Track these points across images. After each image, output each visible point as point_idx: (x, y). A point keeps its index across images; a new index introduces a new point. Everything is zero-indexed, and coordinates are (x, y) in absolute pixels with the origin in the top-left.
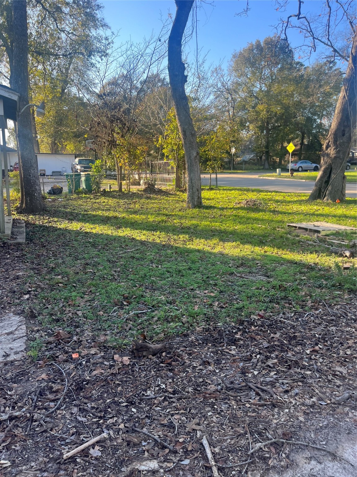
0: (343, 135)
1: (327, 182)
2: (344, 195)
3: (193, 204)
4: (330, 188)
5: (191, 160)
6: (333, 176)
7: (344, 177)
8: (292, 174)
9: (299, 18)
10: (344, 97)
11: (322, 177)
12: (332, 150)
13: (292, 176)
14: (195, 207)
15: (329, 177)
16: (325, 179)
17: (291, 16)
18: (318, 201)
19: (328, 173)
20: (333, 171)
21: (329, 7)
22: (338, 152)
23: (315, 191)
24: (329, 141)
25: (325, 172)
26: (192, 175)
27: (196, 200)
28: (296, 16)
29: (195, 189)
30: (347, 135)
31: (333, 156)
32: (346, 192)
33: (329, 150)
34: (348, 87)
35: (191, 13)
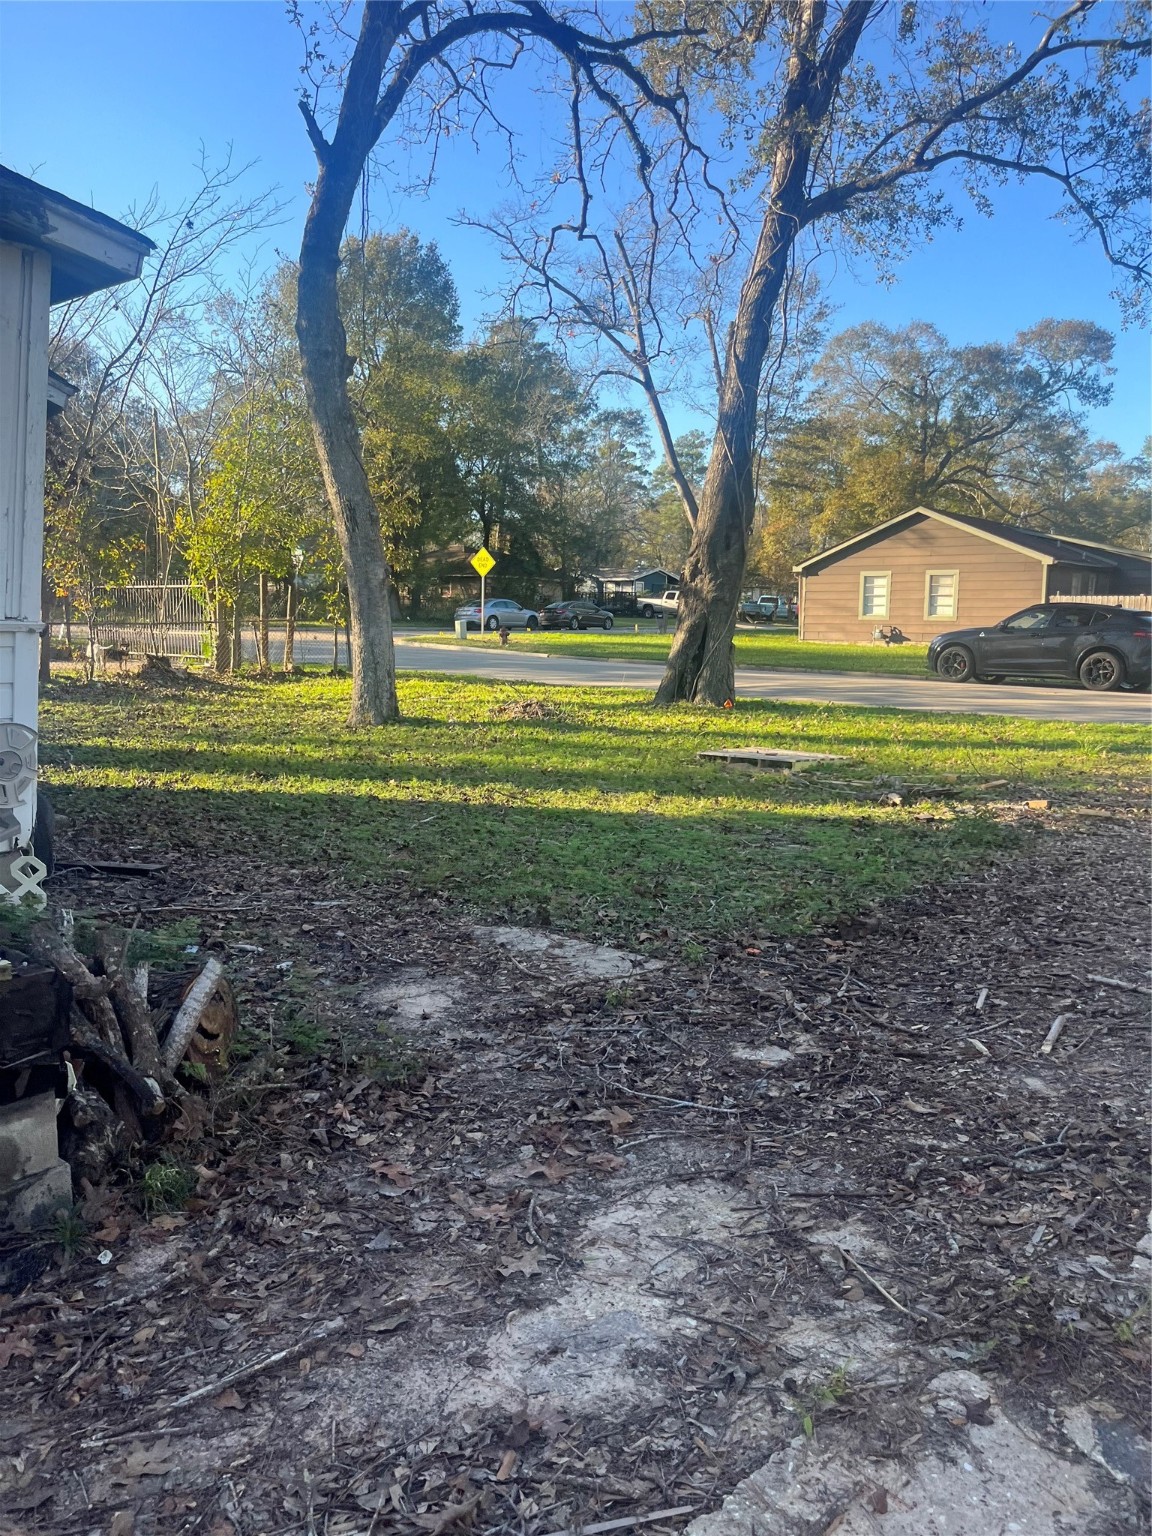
0: (728, 547)
1: (698, 660)
2: (731, 690)
3: (379, 714)
4: (706, 673)
5: (370, 590)
6: (711, 644)
7: (732, 646)
8: (504, 636)
9: (581, 237)
10: (726, 456)
11: (685, 647)
12: (707, 581)
13: (505, 642)
14: (385, 722)
15: (702, 647)
16: (692, 652)
17: (560, 227)
18: (683, 703)
19: (700, 636)
20: (713, 632)
21: (655, 221)
22: (719, 588)
23: (671, 680)
24: (698, 561)
25: (691, 632)
26: (372, 634)
27: (385, 701)
28: (575, 229)
29: (381, 673)
30: (735, 547)
31: (710, 596)
32: (737, 685)
33: (698, 580)
34: (732, 434)
35: (358, 192)
